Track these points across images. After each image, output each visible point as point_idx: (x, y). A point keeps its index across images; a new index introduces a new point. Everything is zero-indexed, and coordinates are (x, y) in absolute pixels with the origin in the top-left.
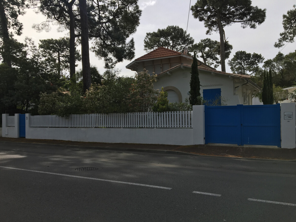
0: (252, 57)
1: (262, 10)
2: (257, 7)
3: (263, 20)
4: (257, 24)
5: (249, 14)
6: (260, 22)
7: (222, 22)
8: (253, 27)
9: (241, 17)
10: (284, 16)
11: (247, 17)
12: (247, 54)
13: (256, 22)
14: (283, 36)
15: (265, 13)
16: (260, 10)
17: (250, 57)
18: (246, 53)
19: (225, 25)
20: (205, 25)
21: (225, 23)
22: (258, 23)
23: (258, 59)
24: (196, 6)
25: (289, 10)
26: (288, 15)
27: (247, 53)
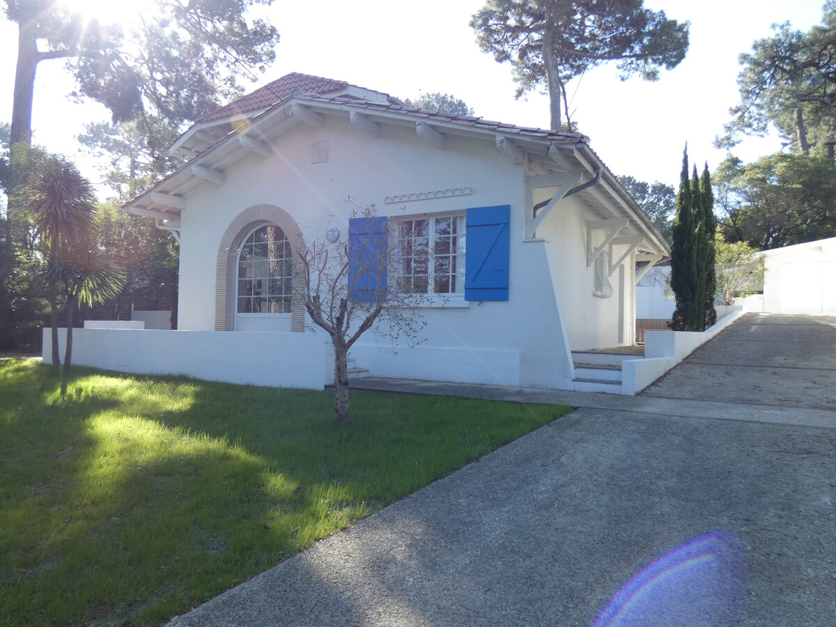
0: (650, 192)
1: (679, 23)
2: (662, 12)
3: (681, 56)
4: (662, 69)
5: (639, 36)
6: (672, 65)
7: (560, 68)
8: (652, 76)
9: (618, 48)
10: (744, 58)
11: (633, 48)
12: (637, 184)
13: (660, 64)
14: (739, 114)
15: (687, 32)
16: (674, 22)
17: (646, 192)
18: (635, 181)
19: (569, 77)
20: (512, 77)
21: (568, 72)
22: (664, 65)
23: (665, 196)
24: (486, 15)
25: (759, 39)
26: (752, 53)
27: (637, 182)
